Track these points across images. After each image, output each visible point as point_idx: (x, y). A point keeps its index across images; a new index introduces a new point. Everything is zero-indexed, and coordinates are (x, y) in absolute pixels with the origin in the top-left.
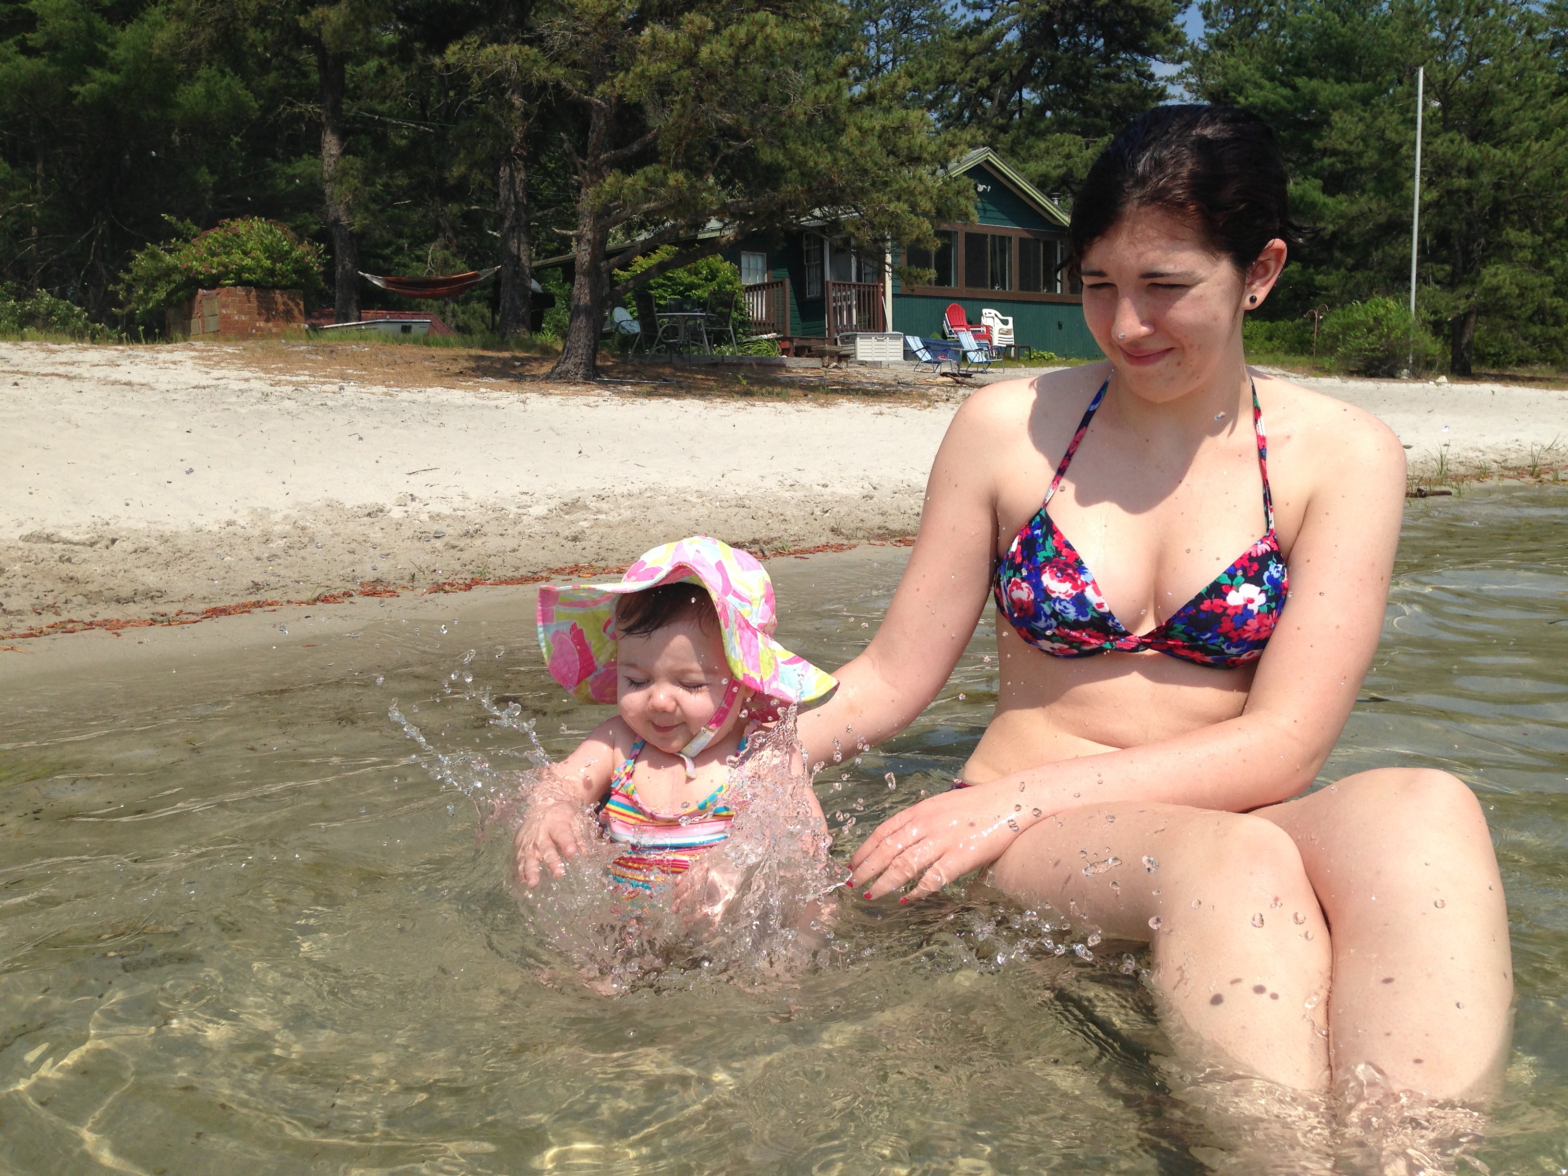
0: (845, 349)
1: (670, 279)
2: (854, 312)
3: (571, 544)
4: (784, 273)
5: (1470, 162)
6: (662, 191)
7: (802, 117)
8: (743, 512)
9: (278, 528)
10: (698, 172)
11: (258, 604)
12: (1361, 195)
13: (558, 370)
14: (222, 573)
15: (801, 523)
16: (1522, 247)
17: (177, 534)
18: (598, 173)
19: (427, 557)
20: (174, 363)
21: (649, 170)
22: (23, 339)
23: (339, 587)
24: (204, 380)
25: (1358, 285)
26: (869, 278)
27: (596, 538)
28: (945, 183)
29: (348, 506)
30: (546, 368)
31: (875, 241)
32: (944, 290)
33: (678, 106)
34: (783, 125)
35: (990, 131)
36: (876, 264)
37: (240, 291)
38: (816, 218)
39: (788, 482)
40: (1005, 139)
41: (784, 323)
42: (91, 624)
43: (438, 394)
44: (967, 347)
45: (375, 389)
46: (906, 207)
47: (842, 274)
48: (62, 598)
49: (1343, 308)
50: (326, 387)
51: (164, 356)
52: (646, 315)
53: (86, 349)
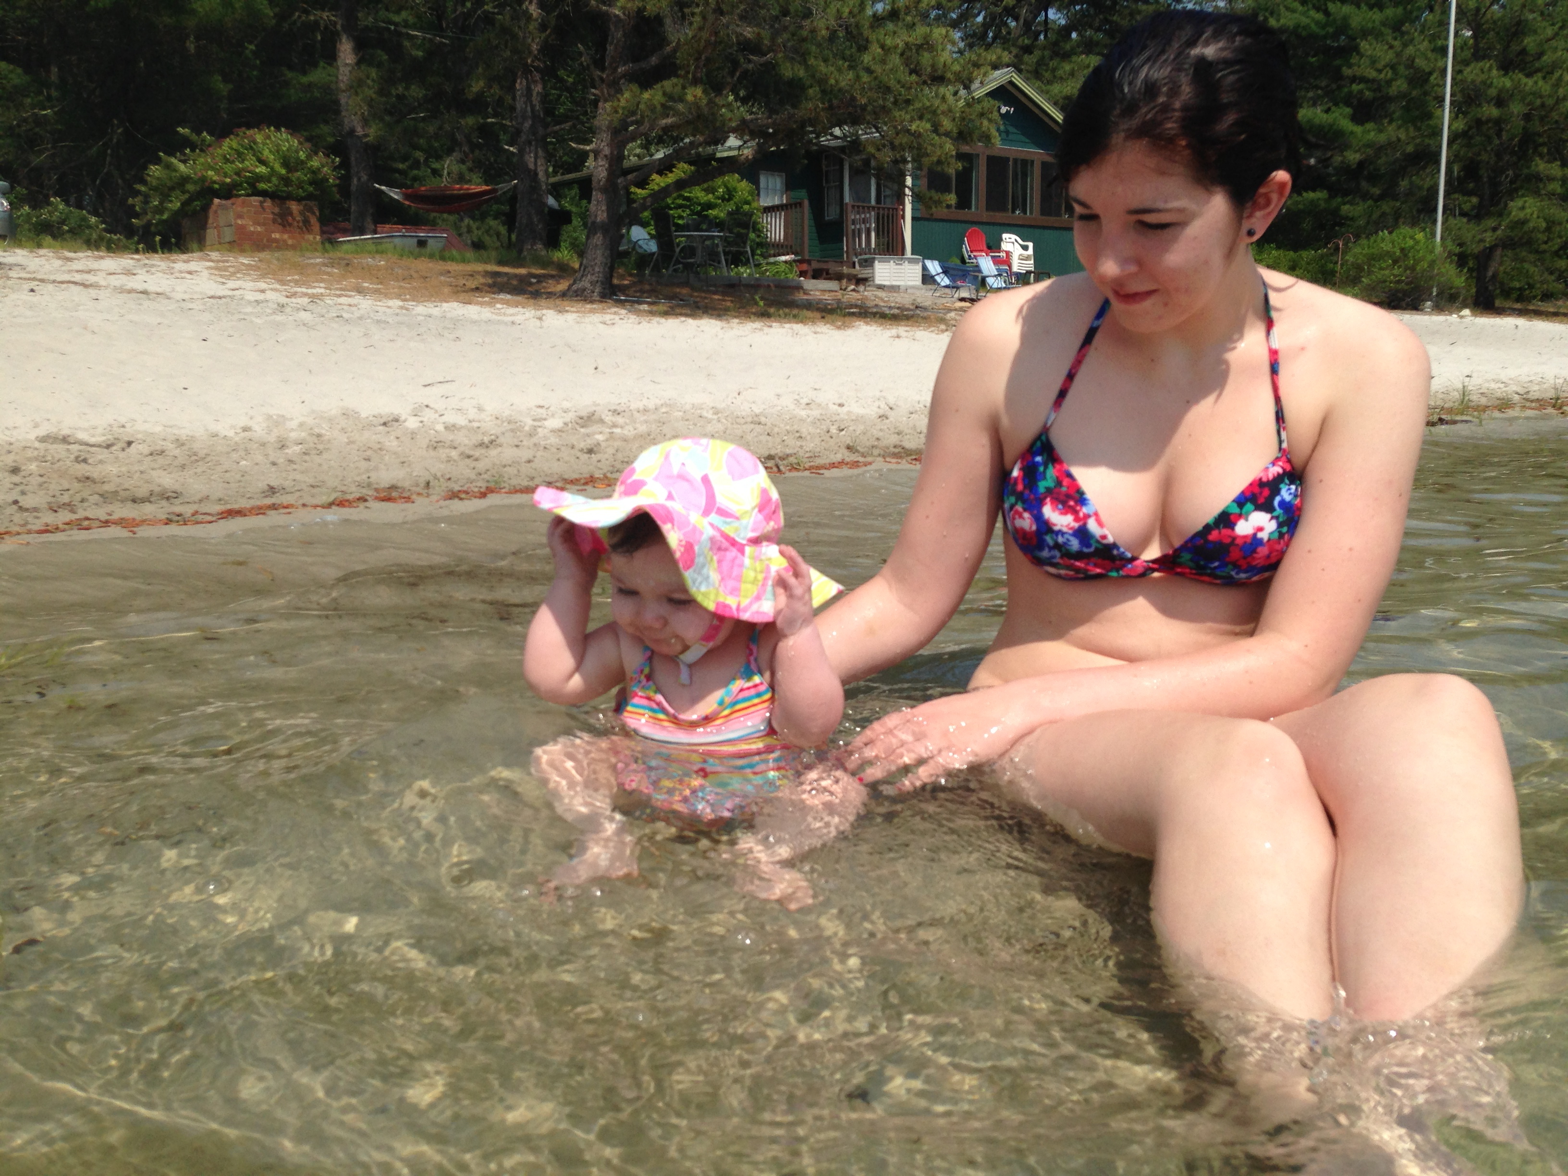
0: (863, 273)
1: (688, 199)
2: (873, 234)
3: (586, 456)
4: (802, 194)
5: (1500, 91)
6: (680, 107)
7: (824, 32)
8: (758, 428)
9: (293, 435)
10: (715, 87)
11: (274, 507)
12: (1390, 122)
13: (575, 287)
14: (238, 477)
15: (817, 441)
16: (1551, 179)
17: (192, 439)
18: (615, 88)
19: (442, 466)
20: (190, 273)
21: (668, 84)
22: (39, 246)
23: (355, 492)
24: (221, 291)
25: (1384, 214)
26: (888, 200)
27: (611, 451)
28: (968, 105)
29: (364, 415)
30: (563, 286)
31: (896, 162)
32: (964, 214)
33: (697, 19)
34: (804, 40)
35: (1015, 51)
36: (896, 187)
37: (255, 200)
38: (837, 138)
39: (805, 401)
40: (1030, 60)
41: (802, 244)
42: (107, 522)
43: (454, 309)
44: (986, 272)
45: (391, 303)
46: (928, 126)
47: (861, 196)
48: (78, 497)
49: (1368, 238)
50: (343, 300)
51: (180, 266)
52: (663, 236)
53: (102, 258)
